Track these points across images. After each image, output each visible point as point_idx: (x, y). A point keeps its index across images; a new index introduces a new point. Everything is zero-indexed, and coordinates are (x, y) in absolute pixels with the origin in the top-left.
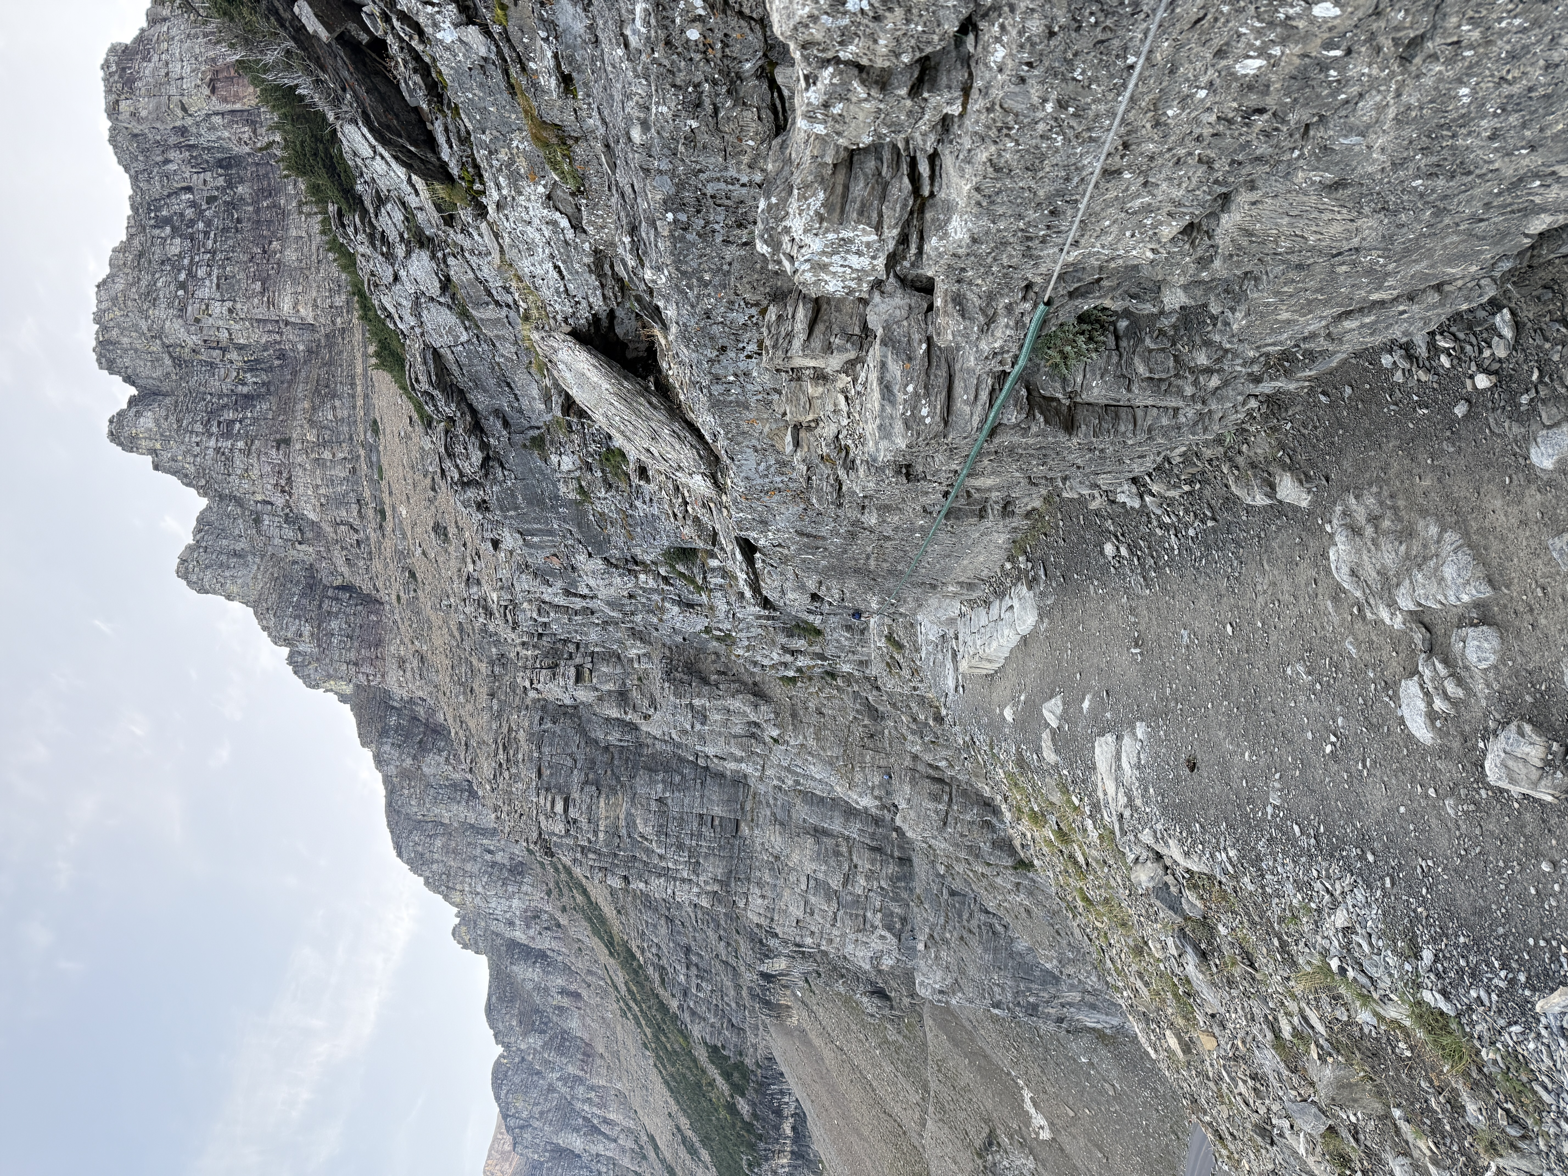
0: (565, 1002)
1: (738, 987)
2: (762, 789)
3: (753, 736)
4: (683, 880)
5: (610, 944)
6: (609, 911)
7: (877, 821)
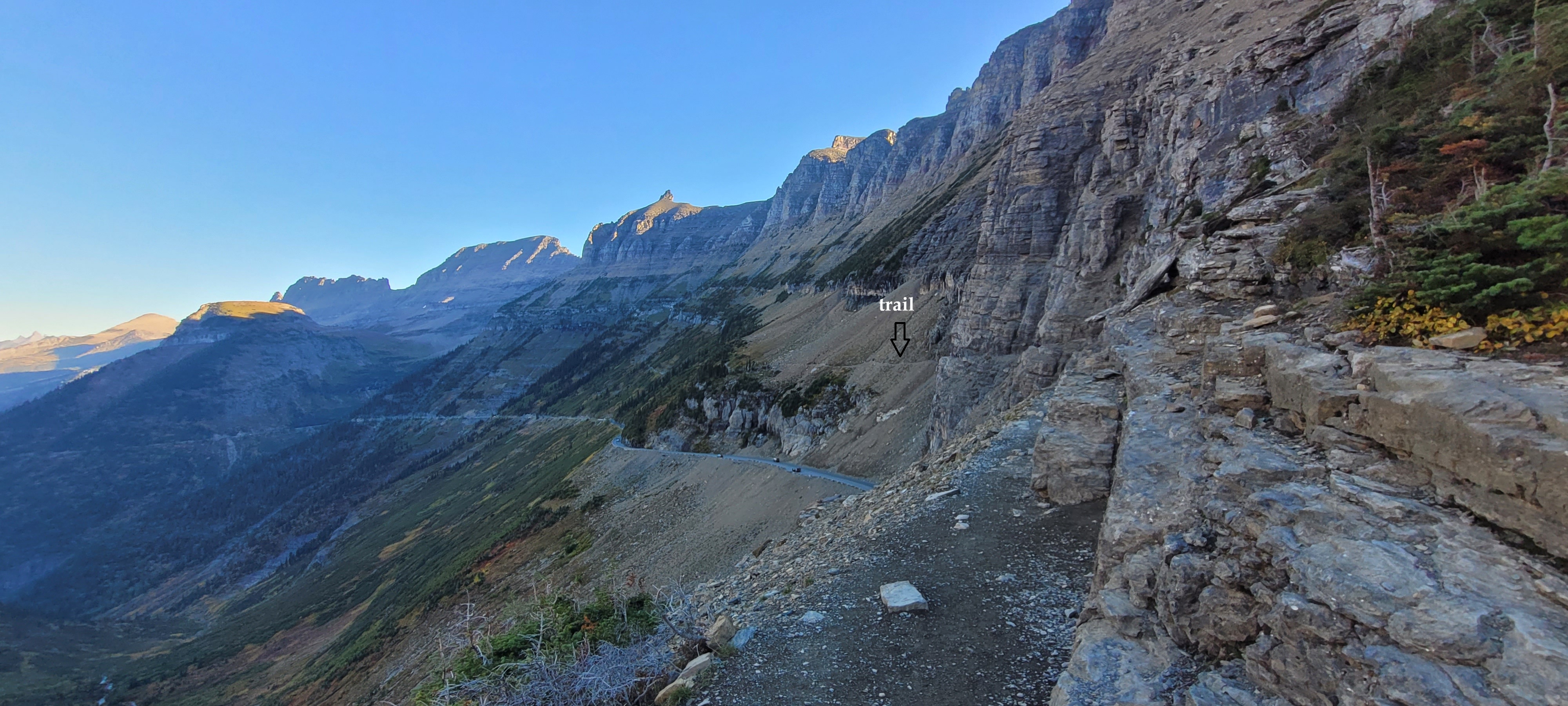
0: (923, 163)
1: (937, 261)
2: (1048, 266)
3: (1081, 259)
4: (993, 226)
5: (957, 185)
6: (974, 181)
7: (1032, 334)
